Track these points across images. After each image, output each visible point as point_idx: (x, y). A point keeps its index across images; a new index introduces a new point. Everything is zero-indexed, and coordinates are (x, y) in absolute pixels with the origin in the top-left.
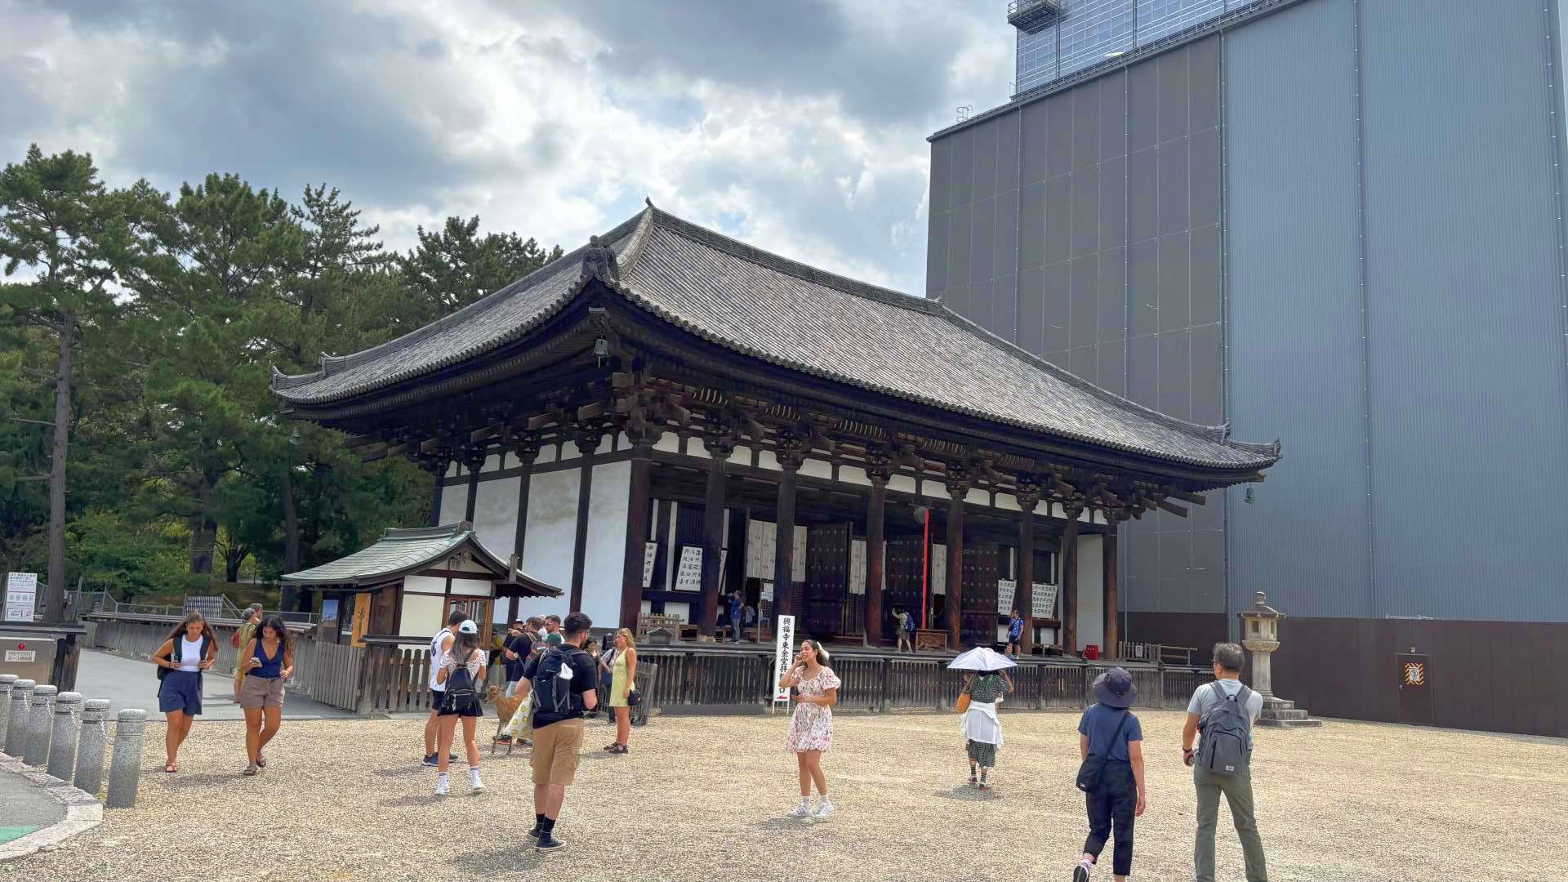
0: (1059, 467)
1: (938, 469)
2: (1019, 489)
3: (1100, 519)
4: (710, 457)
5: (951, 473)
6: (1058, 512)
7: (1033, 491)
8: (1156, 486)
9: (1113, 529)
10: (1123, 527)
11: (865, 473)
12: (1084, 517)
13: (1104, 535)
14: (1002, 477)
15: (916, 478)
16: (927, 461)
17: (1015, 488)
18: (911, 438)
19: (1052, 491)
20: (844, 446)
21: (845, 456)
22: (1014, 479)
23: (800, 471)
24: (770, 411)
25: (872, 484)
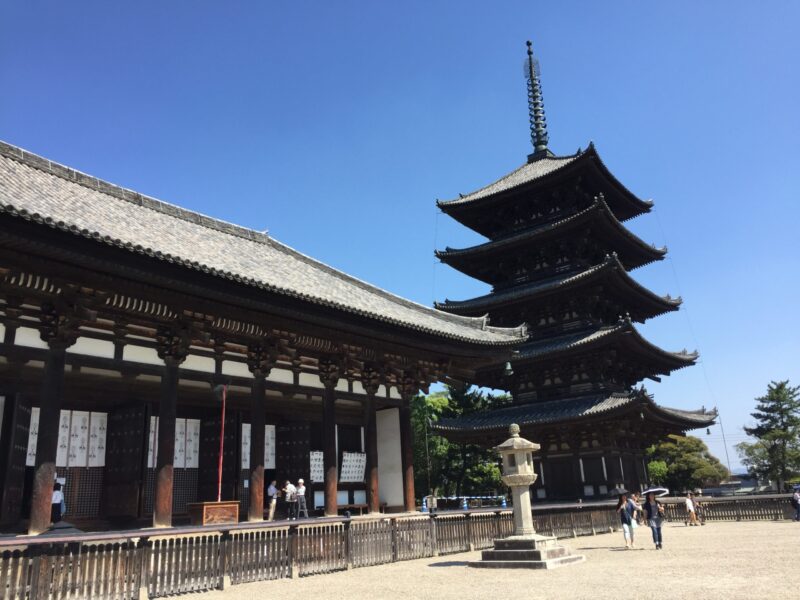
0: (353, 348)
1: (240, 351)
2: (321, 370)
3: (395, 394)
5: (253, 354)
6: (358, 388)
7: (334, 370)
8: (437, 365)
9: (407, 402)
11: (156, 353)
12: (381, 392)
13: (400, 407)
14: (304, 358)
15: (215, 359)
16: (227, 343)
17: (317, 368)
18: (199, 315)
19: (352, 371)
20: (130, 326)
21: (129, 336)
22: (316, 361)
23: (72, 349)
24: (17, 281)
25: (164, 364)
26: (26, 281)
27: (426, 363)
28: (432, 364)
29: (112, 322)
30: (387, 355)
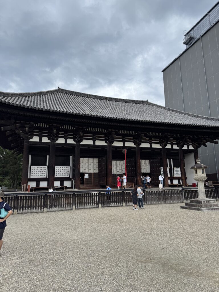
0: (169, 134)
1: (130, 139)
2: (160, 142)
3: (191, 148)
4: (50, 142)
5: (135, 139)
6: (175, 147)
7: (164, 142)
8: (207, 137)
9: (197, 150)
10: (199, 150)
11: (105, 142)
12: (185, 147)
13: (194, 152)
14: (153, 139)
15: (123, 142)
16: (126, 137)
17: (159, 142)
18: (113, 130)
19: (172, 142)
20: (96, 135)
21: (97, 138)
22: (158, 139)
23: (81, 143)
24: (64, 127)
25: (107, 145)
26: (66, 127)
27: (202, 136)
28: (205, 136)
29: (92, 135)
30: (184, 135)
